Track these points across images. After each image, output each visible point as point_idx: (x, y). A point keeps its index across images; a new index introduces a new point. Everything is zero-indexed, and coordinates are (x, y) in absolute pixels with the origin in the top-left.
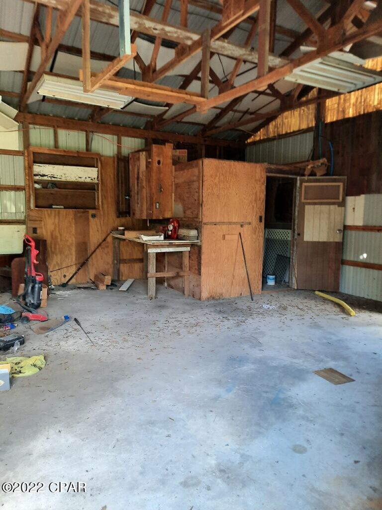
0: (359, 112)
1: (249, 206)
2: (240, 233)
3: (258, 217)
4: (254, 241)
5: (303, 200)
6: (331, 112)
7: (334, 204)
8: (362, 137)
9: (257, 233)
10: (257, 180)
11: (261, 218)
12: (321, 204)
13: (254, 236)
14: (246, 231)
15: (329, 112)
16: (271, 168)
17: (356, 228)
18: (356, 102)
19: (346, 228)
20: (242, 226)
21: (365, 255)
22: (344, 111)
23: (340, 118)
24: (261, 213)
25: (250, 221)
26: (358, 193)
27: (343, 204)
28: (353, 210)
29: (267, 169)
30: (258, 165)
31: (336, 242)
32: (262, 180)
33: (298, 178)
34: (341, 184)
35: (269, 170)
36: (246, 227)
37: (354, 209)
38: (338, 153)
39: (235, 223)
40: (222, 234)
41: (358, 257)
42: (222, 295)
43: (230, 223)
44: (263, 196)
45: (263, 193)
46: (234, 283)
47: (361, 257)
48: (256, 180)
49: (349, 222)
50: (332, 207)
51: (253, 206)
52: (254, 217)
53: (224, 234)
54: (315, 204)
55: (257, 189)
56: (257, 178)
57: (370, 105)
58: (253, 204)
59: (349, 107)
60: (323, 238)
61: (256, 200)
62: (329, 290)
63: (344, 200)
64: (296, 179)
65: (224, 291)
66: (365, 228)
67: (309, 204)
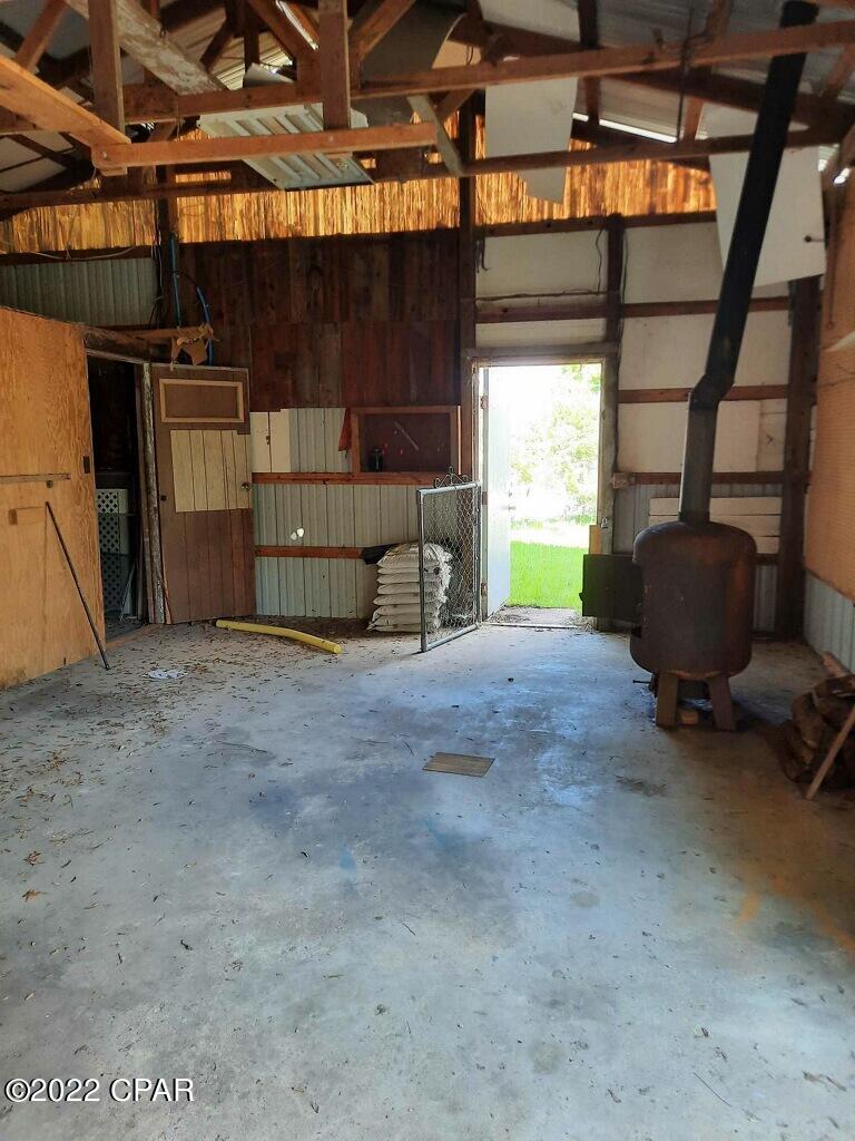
0: (258, 235)
1: (59, 431)
2: (47, 504)
3: (81, 460)
4: (79, 519)
5: (164, 419)
6: (189, 220)
7: (229, 427)
8: (272, 287)
9: (83, 500)
10: (69, 365)
11: (86, 460)
12: (205, 427)
13: (79, 509)
14: (59, 496)
15: (185, 219)
16: (93, 337)
17: (278, 478)
18: (249, 209)
19: (257, 478)
20: (49, 484)
21: (301, 532)
22: (221, 225)
23: (214, 237)
24: (86, 451)
25: (66, 470)
26: (275, 406)
27: (245, 429)
28: (266, 441)
29: (86, 337)
30: (67, 326)
31: (242, 510)
32: (80, 365)
33: (146, 365)
34: (240, 385)
35: (91, 343)
36: (59, 486)
37: (268, 438)
38: (221, 315)
39: (35, 477)
40: (7, 509)
41: (287, 536)
42: (21, 672)
43: (24, 478)
44: (85, 405)
45: (85, 397)
46: (47, 636)
47: (294, 537)
48: (67, 366)
49: (261, 466)
50: (227, 434)
51: (68, 432)
52: (73, 461)
53: (13, 508)
54: (192, 427)
55: (71, 388)
56: (69, 360)
57: (280, 224)
58: (68, 427)
59: (233, 219)
60: (217, 504)
61: (71, 417)
62: (238, 614)
63: (247, 418)
64: (141, 367)
65: (26, 661)
66: (297, 477)
67: (179, 427)
